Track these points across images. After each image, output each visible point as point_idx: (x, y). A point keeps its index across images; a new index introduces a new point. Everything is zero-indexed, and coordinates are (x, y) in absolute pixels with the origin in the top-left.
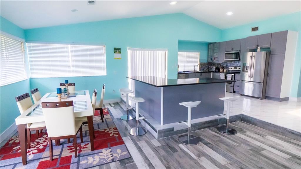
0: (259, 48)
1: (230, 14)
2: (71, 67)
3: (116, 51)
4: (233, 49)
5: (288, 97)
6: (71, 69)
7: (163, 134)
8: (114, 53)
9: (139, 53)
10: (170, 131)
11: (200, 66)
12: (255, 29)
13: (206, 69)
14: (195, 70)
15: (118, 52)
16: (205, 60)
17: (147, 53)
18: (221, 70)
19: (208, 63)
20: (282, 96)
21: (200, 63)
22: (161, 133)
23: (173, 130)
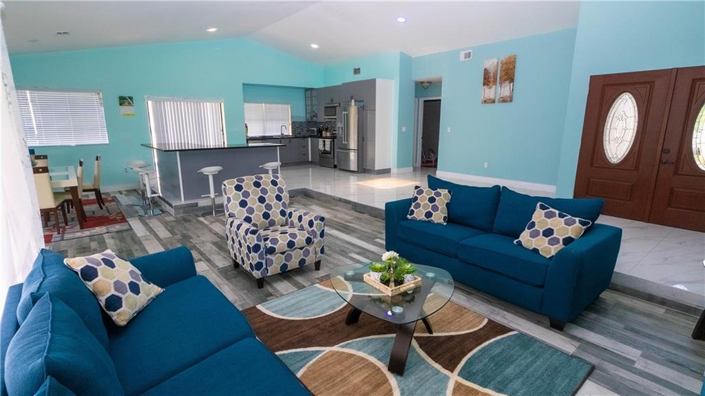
0: (353, 101)
1: (315, 46)
2: (35, 129)
3: (124, 103)
4: (332, 100)
5: (390, 169)
6: (36, 132)
7: (182, 211)
8: (120, 105)
9: (168, 107)
10: (192, 206)
11: (292, 128)
12: (357, 71)
13: (304, 133)
14: (282, 134)
15: (126, 103)
16: (302, 116)
17: (186, 108)
18: (324, 134)
19: (308, 122)
20: (377, 168)
21: (293, 123)
22: (178, 209)
23: (197, 205)
